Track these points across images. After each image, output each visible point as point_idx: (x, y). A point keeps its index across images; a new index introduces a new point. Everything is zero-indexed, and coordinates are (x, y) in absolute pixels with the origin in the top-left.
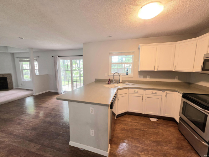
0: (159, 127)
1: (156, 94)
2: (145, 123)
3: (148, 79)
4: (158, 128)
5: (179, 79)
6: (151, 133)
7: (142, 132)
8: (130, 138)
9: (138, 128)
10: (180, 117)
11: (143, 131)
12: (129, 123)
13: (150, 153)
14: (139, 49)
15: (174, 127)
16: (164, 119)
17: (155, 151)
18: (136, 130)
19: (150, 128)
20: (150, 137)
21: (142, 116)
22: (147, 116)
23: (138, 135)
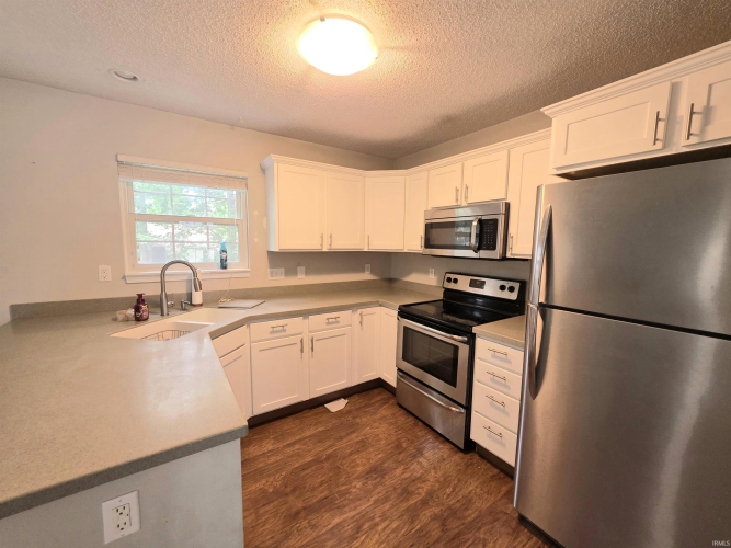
0: (358, 420)
1: (338, 322)
2: (321, 429)
3: (302, 279)
4: (358, 424)
5: (372, 272)
6: (351, 454)
7: (326, 464)
8: (303, 514)
9: (309, 459)
10: (399, 370)
11: (328, 458)
12: (272, 459)
13: (377, 520)
14: (263, 170)
15: (385, 402)
16: (359, 393)
17: (386, 499)
18: (306, 472)
19: (341, 438)
20: (354, 467)
21: (301, 411)
22: (318, 403)
23: (321, 484)
